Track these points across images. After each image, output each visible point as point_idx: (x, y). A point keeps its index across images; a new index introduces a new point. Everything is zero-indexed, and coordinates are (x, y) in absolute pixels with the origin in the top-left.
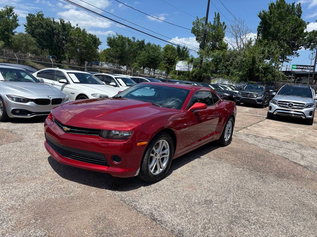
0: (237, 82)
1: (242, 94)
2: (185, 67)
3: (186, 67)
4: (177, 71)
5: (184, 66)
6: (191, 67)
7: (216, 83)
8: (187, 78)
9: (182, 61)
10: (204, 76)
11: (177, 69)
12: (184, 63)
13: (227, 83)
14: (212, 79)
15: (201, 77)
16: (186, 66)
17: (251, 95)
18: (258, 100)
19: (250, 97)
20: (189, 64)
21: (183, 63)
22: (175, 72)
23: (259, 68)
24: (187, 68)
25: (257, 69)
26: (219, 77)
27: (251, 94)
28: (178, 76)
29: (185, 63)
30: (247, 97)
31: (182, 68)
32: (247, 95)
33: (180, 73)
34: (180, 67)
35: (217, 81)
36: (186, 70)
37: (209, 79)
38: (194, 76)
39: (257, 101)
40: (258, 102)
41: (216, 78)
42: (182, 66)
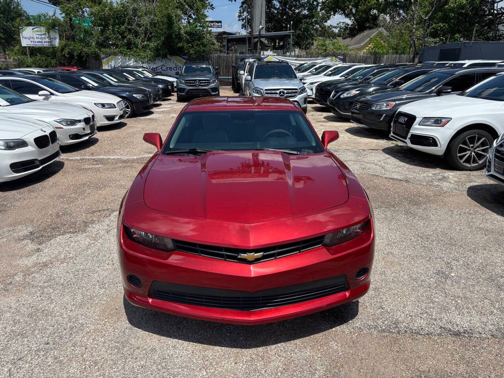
0: (150, 60)
1: (186, 83)
2: (41, 38)
3: (44, 38)
4: (25, 47)
5: (40, 36)
6: (55, 39)
7: (113, 66)
8: (53, 61)
9: (31, 28)
10: (88, 54)
11: (25, 43)
12: (38, 31)
13: (131, 63)
14: (103, 58)
15: (83, 57)
16: (43, 36)
17: (201, 83)
18: (211, 88)
19: (200, 85)
20: (48, 32)
21: (36, 31)
22: (24, 51)
23: (180, 34)
24: (47, 40)
25: (177, 35)
26: (115, 54)
27: (200, 80)
28: (31, 57)
29: (41, 31)
30: (195, 86)
31: (37, 40)
32: (194, 83)
33: (34, 51)
34: (32, 40)
35: (113, 62)
36: (46, 45)
37: (98, 59)
38: (66, 55)
39: (210, 91)
40: (213, 92)
41: (110, 56)
42: (35, 36)
